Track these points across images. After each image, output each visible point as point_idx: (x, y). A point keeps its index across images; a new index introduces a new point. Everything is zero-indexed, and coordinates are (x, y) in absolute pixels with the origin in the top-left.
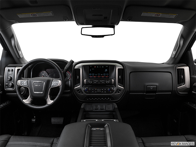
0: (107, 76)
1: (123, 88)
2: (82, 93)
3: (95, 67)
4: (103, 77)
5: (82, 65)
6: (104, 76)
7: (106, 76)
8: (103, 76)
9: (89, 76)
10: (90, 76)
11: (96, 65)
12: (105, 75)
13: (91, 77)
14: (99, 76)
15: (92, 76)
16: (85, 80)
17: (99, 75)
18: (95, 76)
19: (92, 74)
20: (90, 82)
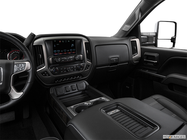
0: (74, 52)
1: (91, 63)
2: (49, 75)
3: (60, 42)
4: (69, 53)
5: (44, 40)
6: (71, 52)
7: (73, 51)
8: (70, 51)
9: (54, 53)
10: (55, 53)
11: (61, 40)
12: (71, 50)
13: (56, 54)
15: (57, 53)
16: (51, 59)
17: (65, 51)
18: (60, 52)
19: (57, 51)
20: (58, 60)
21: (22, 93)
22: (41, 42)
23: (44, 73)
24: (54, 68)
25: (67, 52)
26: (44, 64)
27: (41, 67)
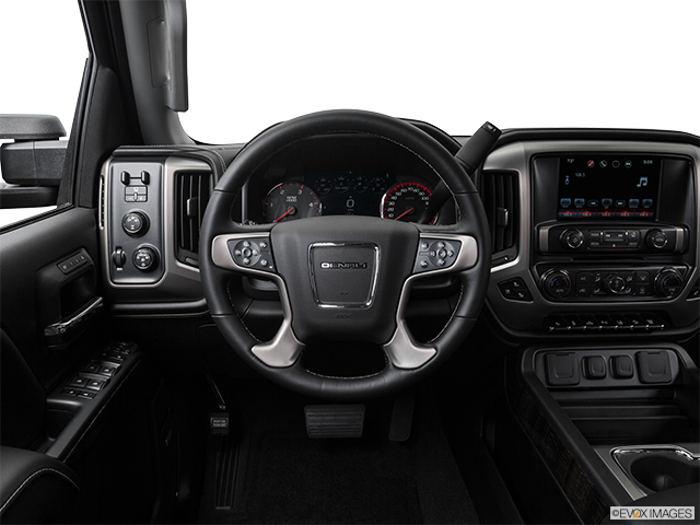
0: (647, 210)
2: (529, 297)
3: (591, 163)
4: (624, 214)
5: (526, 153)
6: (632, 210)
7: (641, 208)
8: (626, 208)
9: (560, 208)
10: (565, 210)
11: (597, 156)
12: (634, 203)
13: (567, 214)
14: (608, 211)
15: (572, 207)
16: (544, 231)
18: (586, 207)
19: (573, 201)
20: (575, 240)
21: (433, 351)
22: (514, 160)
23: (510, 283)
24: (551, 271)
25: (613, 208)
26: (515, 247)
27: (502, 260)
